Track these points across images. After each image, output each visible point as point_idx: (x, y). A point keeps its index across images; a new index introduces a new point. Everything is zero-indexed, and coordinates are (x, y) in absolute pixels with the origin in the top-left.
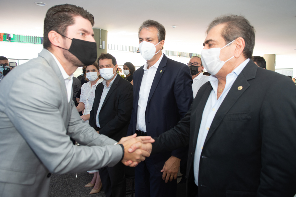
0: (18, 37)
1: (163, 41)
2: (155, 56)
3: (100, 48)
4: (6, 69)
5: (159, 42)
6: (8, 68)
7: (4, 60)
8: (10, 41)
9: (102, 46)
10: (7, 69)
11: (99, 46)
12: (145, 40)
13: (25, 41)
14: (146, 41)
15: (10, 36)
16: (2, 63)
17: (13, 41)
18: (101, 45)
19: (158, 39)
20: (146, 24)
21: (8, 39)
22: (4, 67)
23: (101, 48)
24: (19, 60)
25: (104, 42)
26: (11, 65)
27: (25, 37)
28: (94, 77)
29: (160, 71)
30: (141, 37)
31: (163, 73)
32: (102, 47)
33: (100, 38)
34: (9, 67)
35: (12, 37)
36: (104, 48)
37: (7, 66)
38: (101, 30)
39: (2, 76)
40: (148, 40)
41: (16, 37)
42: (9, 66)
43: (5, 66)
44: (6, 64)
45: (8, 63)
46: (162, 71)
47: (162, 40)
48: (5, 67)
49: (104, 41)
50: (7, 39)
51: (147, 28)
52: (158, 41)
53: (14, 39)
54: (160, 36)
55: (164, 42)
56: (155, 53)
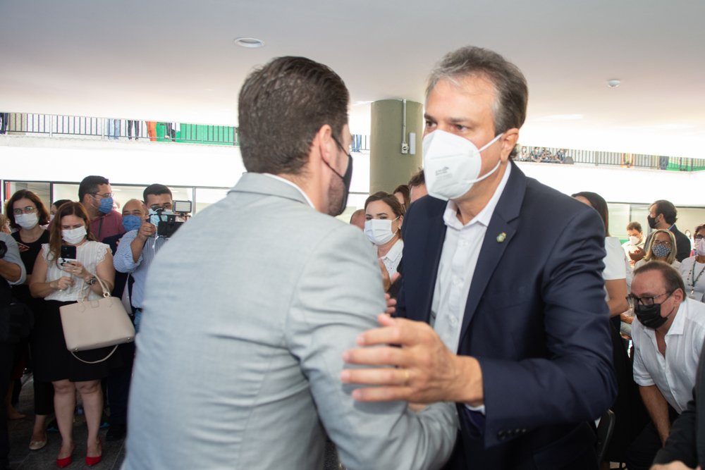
0: (194, 129)
1: (514, 130)
2: (476, 185)
3: (403, 152)
4: (165, 219)
5: (496, 135)
6: (169, 216)
7: (162, 195)
8: (174, 141)
9: (409, 145)
10: (169, 219)
11: (401, 146)
12: (442, 125)
13: (211, 139)
14: (447, 130)
15: (173, 128)
16: (157, 202)
17: (180, 141)
18: (404, 145)
19: (494, 124)
20: (453, 64)
21: (169, 135)
22: (159, 214)
23: (406, 152)
24: (197, 189)
25: (413, 136)
26: (179, 208)
27: (211, 130)
28: (382, 233)
29: (498, 235)
30: (432, 114)
31: (510, 241)
32: (409, 151)
33: (402, 125)
34: (172, 213)
35: (178, 129)
36: (413, 152)
37: (169, 212)
38: (405, 102)
39: (157, 237)
40: (456, 126)
41: (189, 128)
42: (174, 209)
43: (163, 210)
44: (167, 205)
45: (171, 202)
46: (504, 234)
47: (511, 128)
48: (163, 213)
49: (415, 131)
50: (167, 136)
51: (455, 82)
52: (492, 133)
53: (183, 135)
54: (502, 115)
55: (516, 134)
56: (480, 176)
